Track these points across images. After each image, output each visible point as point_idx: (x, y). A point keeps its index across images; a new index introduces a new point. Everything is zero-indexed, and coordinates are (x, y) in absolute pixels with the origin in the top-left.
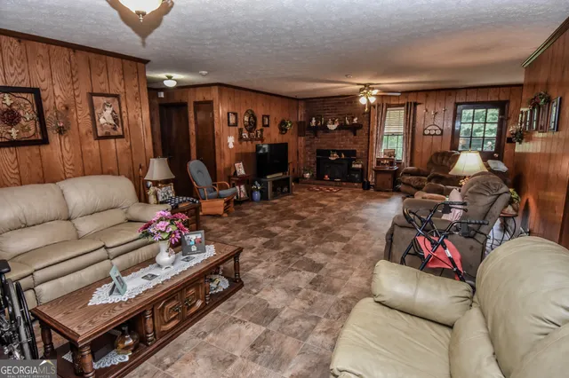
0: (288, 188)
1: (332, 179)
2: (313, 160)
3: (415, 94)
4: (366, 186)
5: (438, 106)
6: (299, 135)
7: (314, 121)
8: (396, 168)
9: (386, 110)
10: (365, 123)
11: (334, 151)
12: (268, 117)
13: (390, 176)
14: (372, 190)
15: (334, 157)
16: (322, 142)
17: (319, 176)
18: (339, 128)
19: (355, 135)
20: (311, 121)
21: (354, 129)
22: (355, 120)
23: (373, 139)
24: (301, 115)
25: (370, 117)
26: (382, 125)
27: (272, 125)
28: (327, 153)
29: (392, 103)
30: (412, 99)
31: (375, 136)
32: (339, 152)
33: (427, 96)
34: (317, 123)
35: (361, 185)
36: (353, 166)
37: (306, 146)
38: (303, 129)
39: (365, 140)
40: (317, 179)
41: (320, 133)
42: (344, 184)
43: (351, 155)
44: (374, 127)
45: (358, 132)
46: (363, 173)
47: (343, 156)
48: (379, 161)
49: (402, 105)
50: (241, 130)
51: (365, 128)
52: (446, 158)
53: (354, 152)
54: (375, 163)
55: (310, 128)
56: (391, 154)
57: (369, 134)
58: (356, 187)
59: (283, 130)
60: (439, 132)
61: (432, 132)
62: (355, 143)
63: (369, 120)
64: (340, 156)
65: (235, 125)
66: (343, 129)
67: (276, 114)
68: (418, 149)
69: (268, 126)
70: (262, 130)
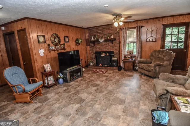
0: (81, 73)
1: (103, 66)
2: (94, 56)
3: (141, 21)
4: (120, 69)
5: (153, 27)
6: (87, 45)
7: (93, 38)
8: (134, 59)
9: (127, 31)
10: (117, 38)
11: (103, 52)
12: (68, 37)
13: (131, 63)
14: (122, 71)
15: (103, 55)
16: (97, 48)
17: (97, 64)
18: (105, 41)
19: (113, 44)
20: (91, 38)
21: (112, 41)
22: (112, 36)
23: (121, 45)
24: (87, 36)
25: (119, 35)
26: (125, 38)
27: (70, 41)
28: (100, 53)
29: (130, 27)
30: (140, 24)
31: (122, 44)
32: (106, 53)
33: (147, 22)
34: (94, 39)
35: (117, 68)
36: (113, 59)
37: (90, 50)
38: (88, 42)
39: (118, 46)
40: (96, 66)
41: (96, 43)
42: (109, 68)
43: (111, 53)
44: (122, 40)
45: (114, 42)
46: (117, 62)
47: (108, 54)
48: (125, 57)
49: (135, 28)
50: (49, 45)
51: (117, 40)
52: (160, 53)
53: (112, 52)
54: (123, 57)
55: (91, 42)
56: (131, 52)
57: (119, 43)
58: (115, 69)
59: (77, 43)
60: (154, 40)
61: (151, 40)
62: (113, 47)
63: (119, 36)
64: (106, 54)
65: (45, 42)
66: (107, 41)
67: (73, 36)
68: (144, 49)
69: (68, 42)
70: (64, 44)
